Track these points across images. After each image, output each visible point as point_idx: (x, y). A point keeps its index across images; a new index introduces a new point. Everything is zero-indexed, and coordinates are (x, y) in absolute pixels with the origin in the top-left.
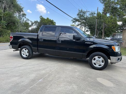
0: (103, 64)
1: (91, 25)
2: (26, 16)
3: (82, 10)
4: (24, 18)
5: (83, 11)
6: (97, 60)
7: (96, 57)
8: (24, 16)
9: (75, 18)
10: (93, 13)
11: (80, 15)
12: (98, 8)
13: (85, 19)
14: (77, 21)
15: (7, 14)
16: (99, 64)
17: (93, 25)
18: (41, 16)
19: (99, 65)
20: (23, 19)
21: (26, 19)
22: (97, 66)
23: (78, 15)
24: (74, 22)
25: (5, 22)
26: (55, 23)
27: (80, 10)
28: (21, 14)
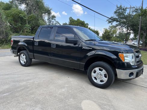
0: (105, 80)
1: (134, 25)
2: (56, 19)
3: (121, 6)
4: (53, 20)
5: (122, 8)
6: (98, 74)
7: (97, 69)
8: (54, 18)
9: (112, 17)
10: (138, 9)
11: (119, 12)
12: (143, 2)
13: (125, 18)
14: (114, 21)
15: (31, 17)
16: (101, 79)
17: (136, 25)
18: (71, 18)
19: (101, 81)
20: (53, 22)
21: (55, 22)
22: (98, 82)
23: (115, 12)
24: (110, 22)
25: (29, 25)
26: (88, 24)
27: (119, 6)
28: (51, 16)
